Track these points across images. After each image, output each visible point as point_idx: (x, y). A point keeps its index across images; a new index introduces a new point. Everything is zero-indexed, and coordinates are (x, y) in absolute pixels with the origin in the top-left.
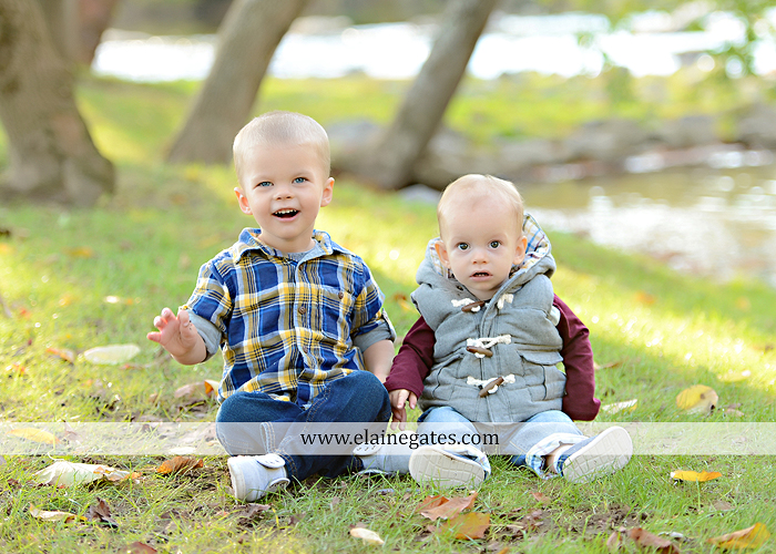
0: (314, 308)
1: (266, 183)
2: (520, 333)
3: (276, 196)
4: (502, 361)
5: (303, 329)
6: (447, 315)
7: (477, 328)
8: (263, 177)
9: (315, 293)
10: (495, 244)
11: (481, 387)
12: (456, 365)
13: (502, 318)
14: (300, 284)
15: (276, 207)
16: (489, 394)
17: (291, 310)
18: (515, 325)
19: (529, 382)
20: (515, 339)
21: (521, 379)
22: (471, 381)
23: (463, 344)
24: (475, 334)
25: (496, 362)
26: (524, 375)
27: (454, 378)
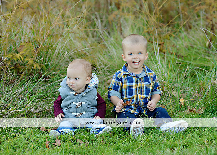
0: (142, 89)
1: (131, 54)
2: (88, 102)
3: (134, 58)
4: (82, 109)
5: (140, 95)
6: (68, 96)
8: (130, 52)
9: (143, 85)
11: (76, 115)
12: (69, 109)
13: (83, 98)
14: (138, 83)
15: (134, 60)
16: (79, 117)
17: (136, 90)
18: (86, 100)
20: (86, 103)
21: (87, 113)
22: (73, 114)
23: (72, 104)
24: (76, 101)
25: (81, 109)
26: (88, 112)
27: (68, 113)
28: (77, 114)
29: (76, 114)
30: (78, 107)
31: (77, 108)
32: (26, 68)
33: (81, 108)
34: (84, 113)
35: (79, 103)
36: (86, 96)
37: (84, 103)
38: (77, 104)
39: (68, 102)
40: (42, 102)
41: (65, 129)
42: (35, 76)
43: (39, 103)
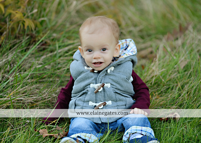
2: (115, 84)
4: (106, 95)
6: (81, 72)
7: (96, 79)
10: (104, 50)
11: (95, 106)
12: (84, 96)
13: (107, 76)
16: (99, 109)
18: (112, 80)
19: (118, 104)
20: (112, 86)
21: (115, 103)
22: (91, 104)
23: (88, 86)
24: (94, 82)
25: (103, 95)
26: (116, 101)
27: (83, 102)
28: (97, 104)
29: (94, 104)
30: (98, 91)
31: (96, 93)
32: (9, 25)
33: (103, 93)
34: (109, 103)
35: (99, 84)
36: (113, 74)
37: (108, 85)
38: (96, 86)
39: (83, 84)
40: (38, 85)
41: (84, 134)
42: (25, 40)
43: (34, 86)
